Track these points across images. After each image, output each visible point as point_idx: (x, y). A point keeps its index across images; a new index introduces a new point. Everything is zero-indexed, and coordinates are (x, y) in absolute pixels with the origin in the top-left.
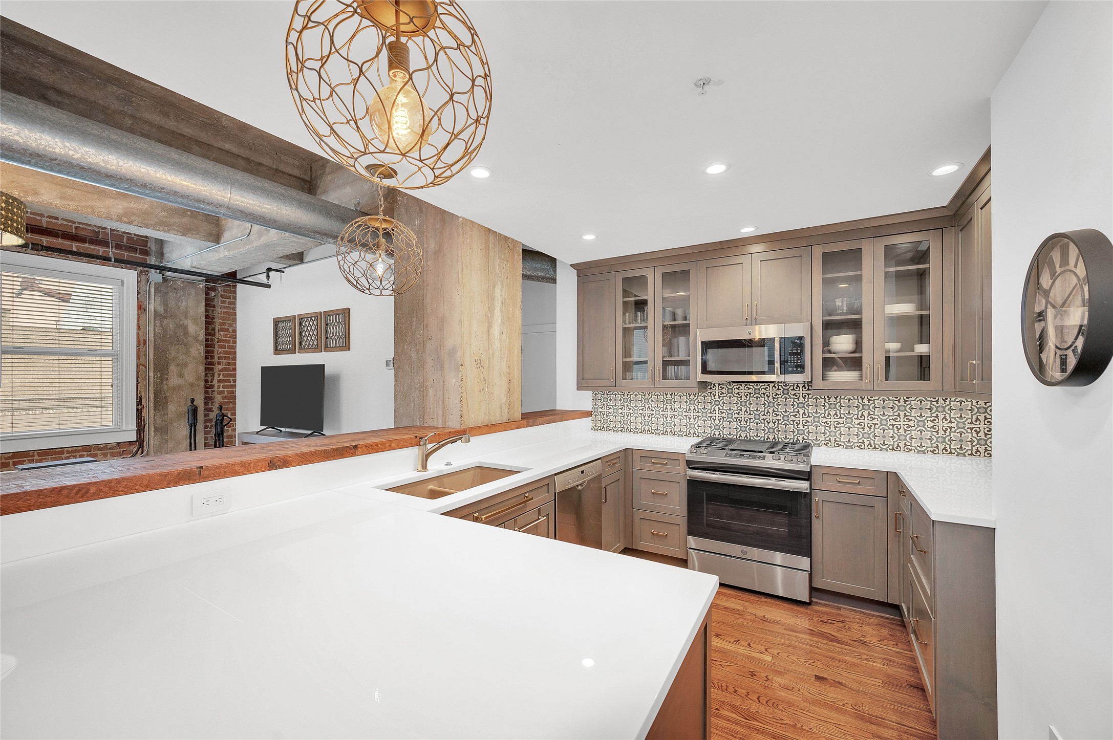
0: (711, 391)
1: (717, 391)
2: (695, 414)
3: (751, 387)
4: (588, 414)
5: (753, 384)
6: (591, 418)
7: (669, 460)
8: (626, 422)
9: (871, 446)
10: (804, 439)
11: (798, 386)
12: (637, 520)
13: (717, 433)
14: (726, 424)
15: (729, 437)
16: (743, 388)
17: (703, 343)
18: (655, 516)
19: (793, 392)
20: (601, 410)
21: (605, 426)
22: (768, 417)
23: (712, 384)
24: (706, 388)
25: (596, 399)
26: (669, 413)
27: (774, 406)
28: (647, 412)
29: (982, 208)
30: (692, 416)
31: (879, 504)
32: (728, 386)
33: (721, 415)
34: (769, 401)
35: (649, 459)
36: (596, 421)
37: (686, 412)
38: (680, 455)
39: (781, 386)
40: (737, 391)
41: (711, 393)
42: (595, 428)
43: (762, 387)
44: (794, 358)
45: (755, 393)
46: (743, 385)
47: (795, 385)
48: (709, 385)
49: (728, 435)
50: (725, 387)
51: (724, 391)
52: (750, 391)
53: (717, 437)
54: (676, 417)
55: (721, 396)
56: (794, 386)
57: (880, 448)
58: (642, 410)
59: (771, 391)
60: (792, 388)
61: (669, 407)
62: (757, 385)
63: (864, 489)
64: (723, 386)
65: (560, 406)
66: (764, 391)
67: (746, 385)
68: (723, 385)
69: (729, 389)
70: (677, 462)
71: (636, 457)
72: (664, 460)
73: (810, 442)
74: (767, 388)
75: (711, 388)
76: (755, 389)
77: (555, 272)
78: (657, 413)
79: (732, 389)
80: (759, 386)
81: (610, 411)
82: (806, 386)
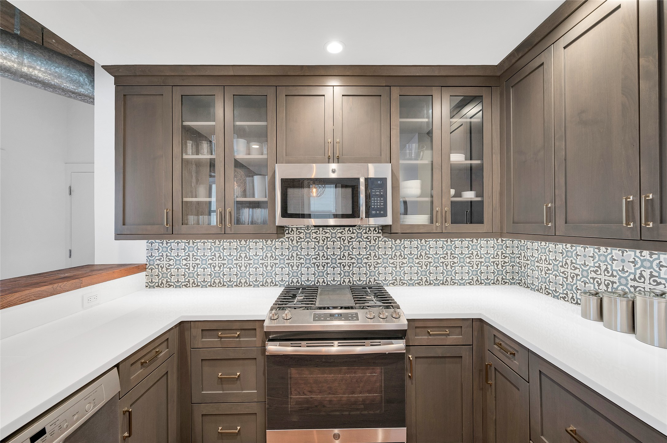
0: (289, 235)
1: (295, 235)
2: (272, 261)
3: (328, 231)
4: (139, 268)
5: (330, 228)
6: (144, 273)
7: (243, 331)
8: (191, 275)
9: (427, 282)
10: (375, 280)
11: (370, 230)
12: (197, 418)
13: (295, 281)
14: (304, 270)
15: (307, 283)
16: (321, 233)
17: (283, 181)
18: (224, 408)
19: (366, 236)
20: (158, 262)
21: (164, 282)
22: (344, 261)
23: (290, 229)
24: (283, 234)
25: (152, 249)
26: (243, 262)
27: (349, 250)
28: (217, 262)
29: (565, 48)
30: (269, 264)
31: (465, 352)
32: (306, 230)
33: (299, 261)
34: (344, 245)
35: (215, 332)
36: (152, 276)
37: (263, 259)
38: (257, 323)
39: (355, 229)
40: (314, 235)
41: (288, 238)
42: (150, 285)
43: (339, 231)
44: (377, 200)
45: (332, 237)
46: (321, 229)
47: (368, 228)
48: (286, 230)
49: (306, 282)
50: (303, 231)
51: (302, 235)
52: (327, 235)
53: (295, 285)
54: (251, 266)
55: (299, 241)
56: (366, 229)
57: (434, 284)
58: (212, 259)
59: (347, 235)
60: (364, 231)
61: (243, 255)
62: (334, 230)
63: (454, 338)
64: (301, 231)
65: (98, 261)
66: (340, 235)
67: (323, 229)
68: (301, 229)
69: (306, 233)
70: (253, 332)
71: (196, 332)
72: (234, 331)
73: (380, 282)
74: (343, 232)
75: (288, 233)
76: (332, 233)
77: (93, 87)
78: (230, 262)
79: (309, 233)
80: (336, 230)
81: (171, 262)
82: (377, 229)
